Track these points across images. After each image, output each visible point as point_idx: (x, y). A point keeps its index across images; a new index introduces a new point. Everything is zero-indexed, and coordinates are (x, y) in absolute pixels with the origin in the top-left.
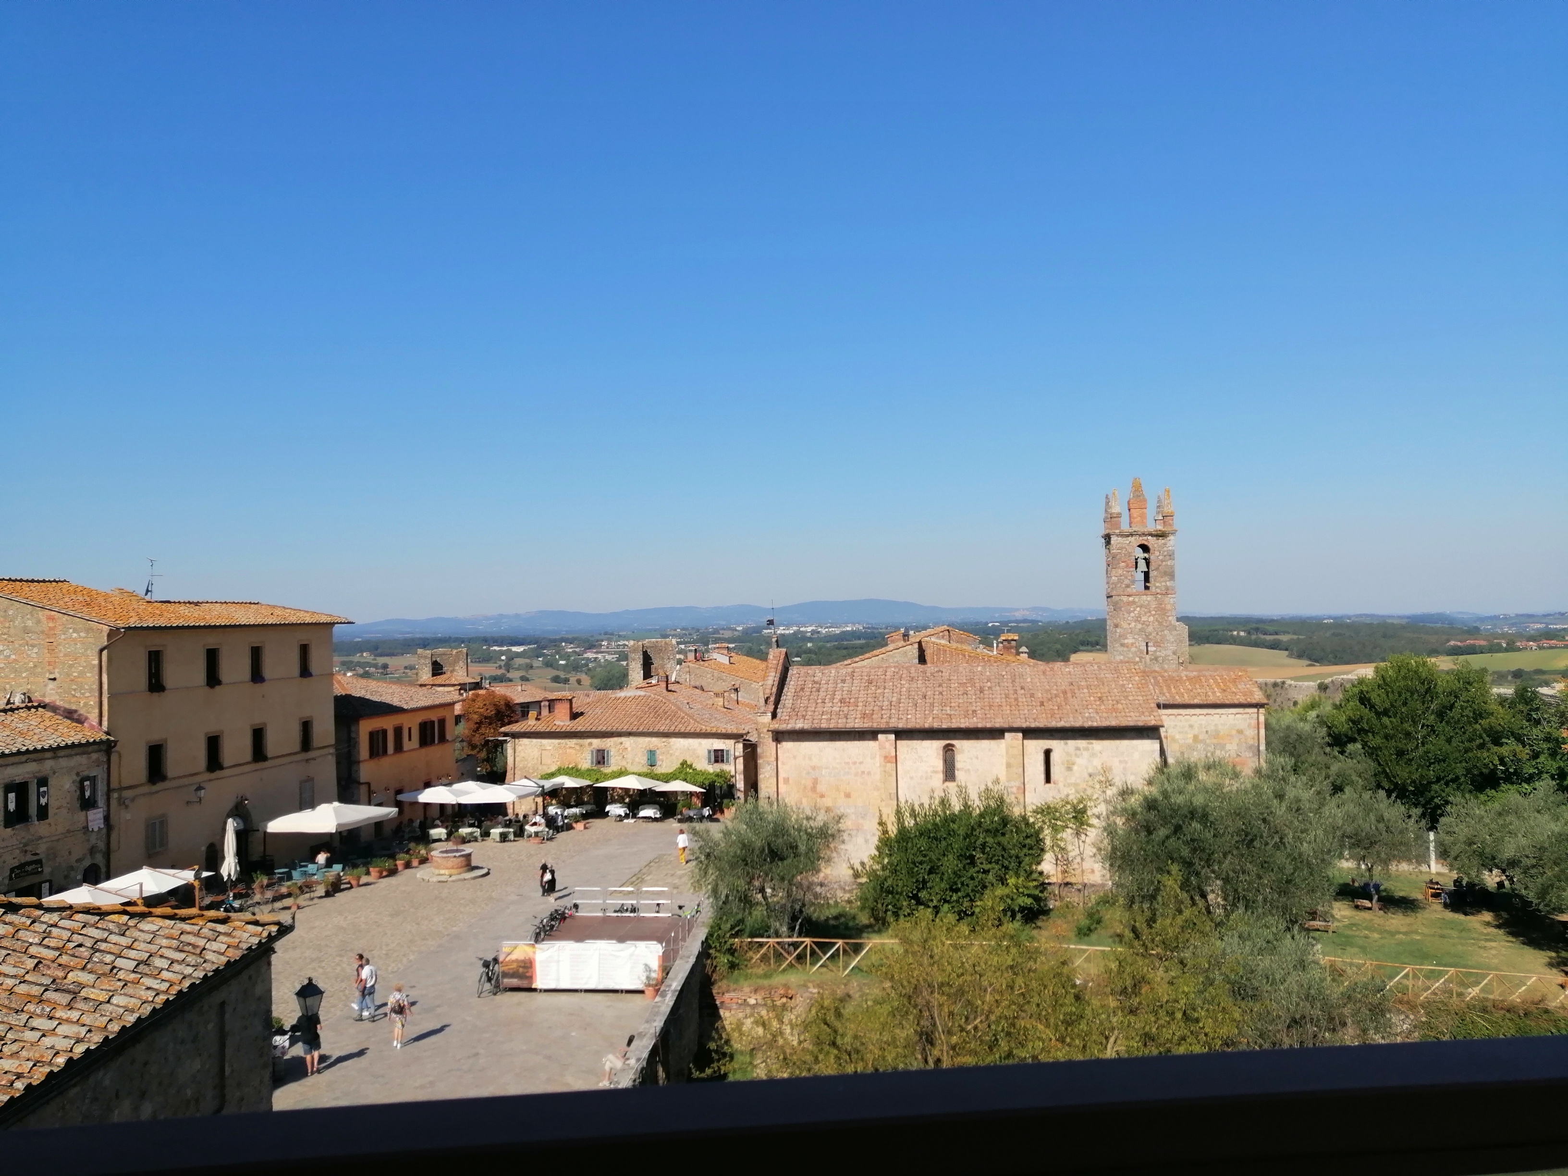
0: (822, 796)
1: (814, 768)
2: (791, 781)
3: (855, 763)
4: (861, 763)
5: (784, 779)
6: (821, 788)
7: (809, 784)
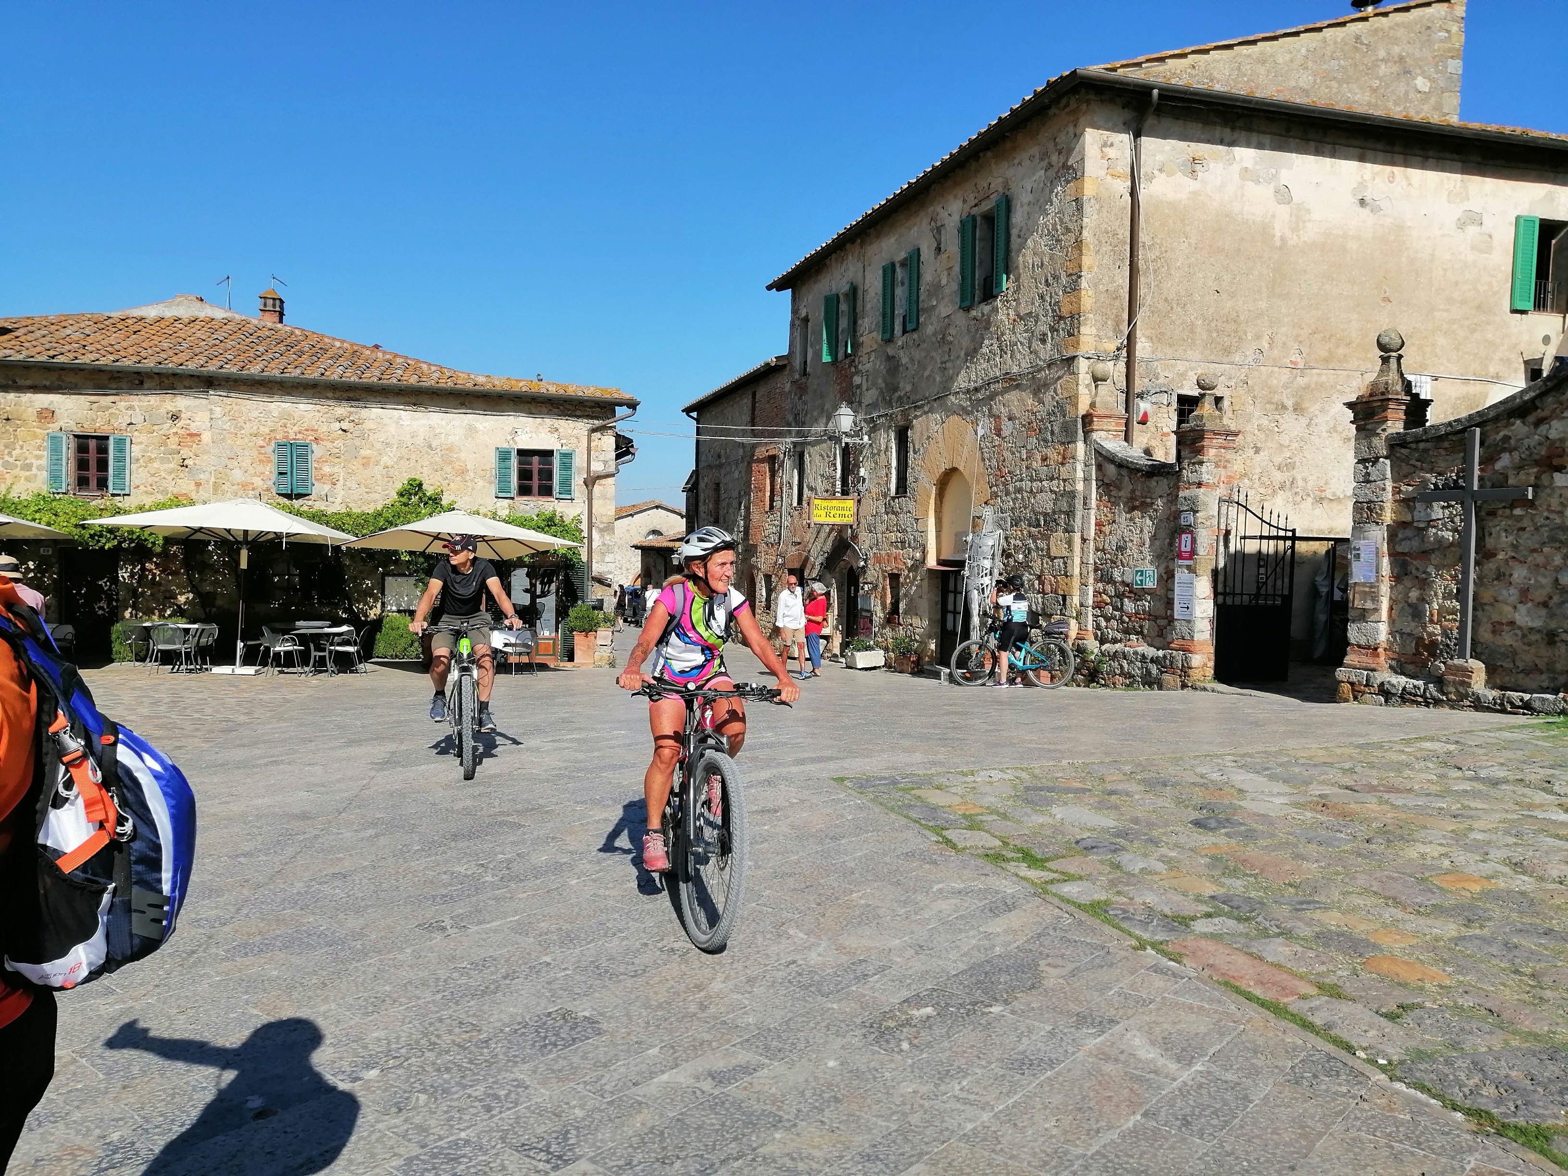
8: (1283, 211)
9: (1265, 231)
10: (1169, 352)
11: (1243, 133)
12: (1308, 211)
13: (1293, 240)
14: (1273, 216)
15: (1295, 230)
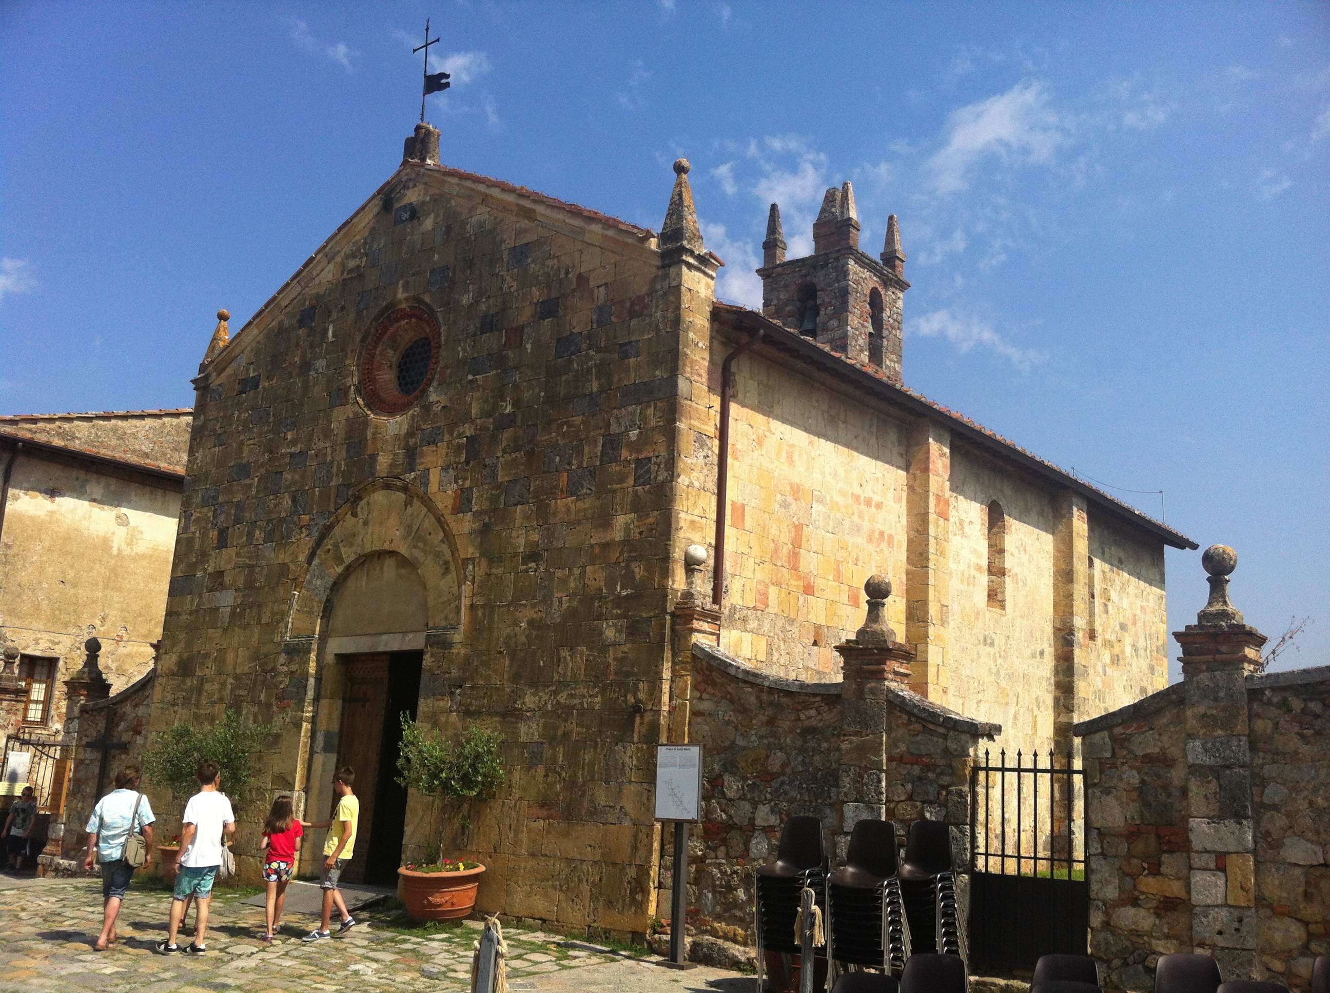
0: (809, 590)
1: (796, 491)
2: (749, 522)
3: (868, 502)
4: (879, 506)
5: (733, 504)
6: (809, 562)
7: (785, 537)
8: (122, 532)
9: (105, 544)
10: (18, 623)
11: (95, 476)
12: (142, 533)
13: (127, 551)
14: (113, 533)
15: (130, 544)
